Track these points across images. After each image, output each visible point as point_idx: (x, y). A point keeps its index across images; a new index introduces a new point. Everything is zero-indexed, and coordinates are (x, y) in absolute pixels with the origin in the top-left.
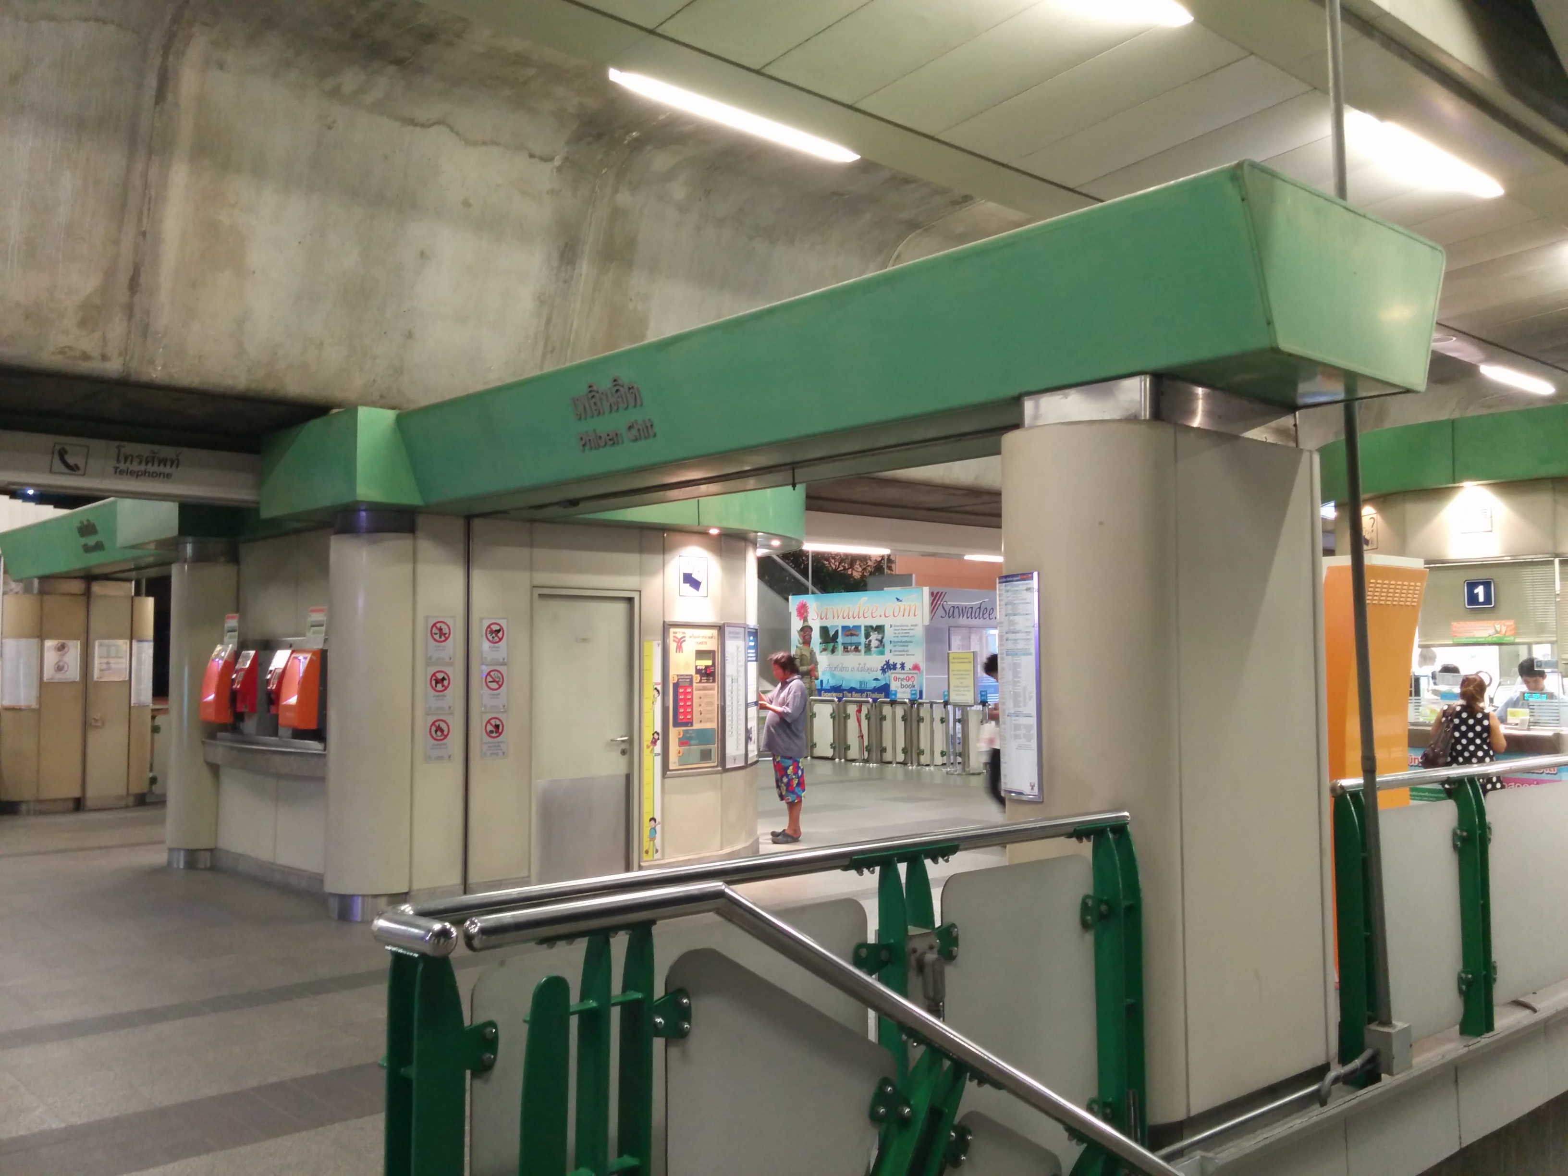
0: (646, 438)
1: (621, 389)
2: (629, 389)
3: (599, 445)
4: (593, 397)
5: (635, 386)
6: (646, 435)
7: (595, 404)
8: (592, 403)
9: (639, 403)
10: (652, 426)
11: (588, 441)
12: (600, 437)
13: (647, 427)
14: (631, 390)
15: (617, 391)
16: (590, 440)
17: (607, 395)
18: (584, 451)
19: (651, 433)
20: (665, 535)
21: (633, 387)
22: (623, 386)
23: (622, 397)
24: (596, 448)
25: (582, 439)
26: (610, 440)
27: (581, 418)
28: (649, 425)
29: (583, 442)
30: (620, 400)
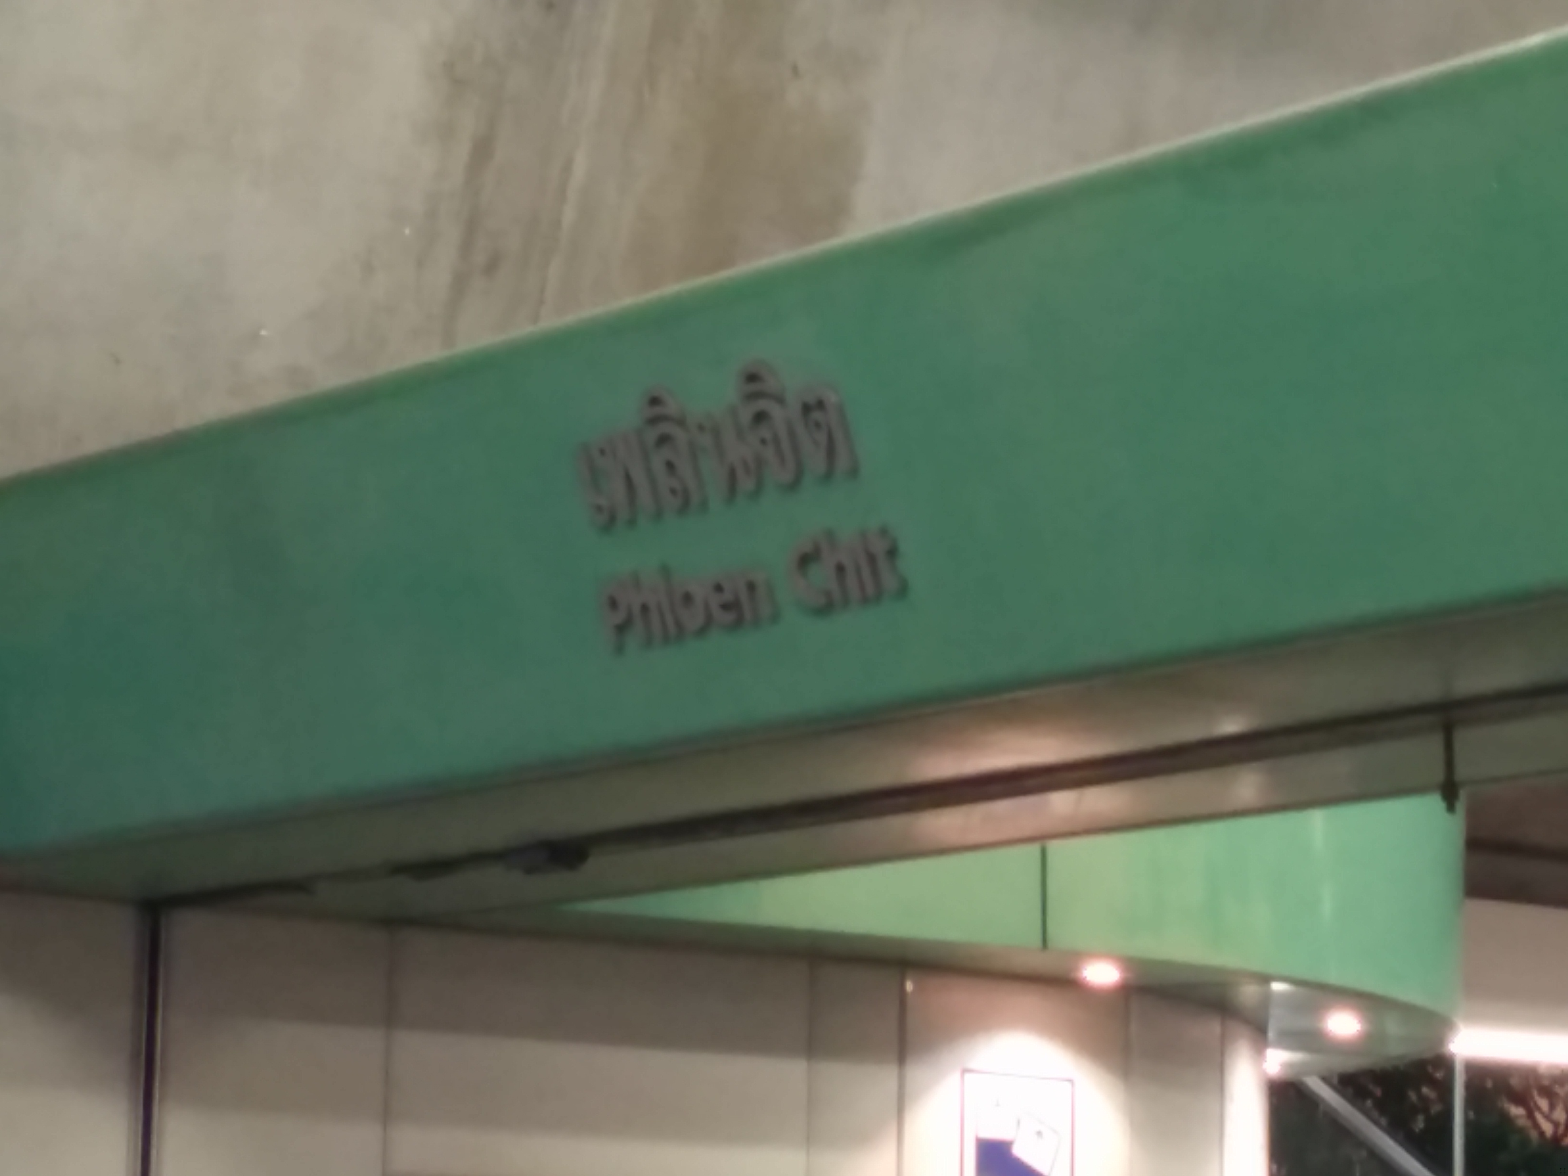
0: (865, 600)
1: (776, 411)
2: (807, 409)
3: (679, 625)
4: (664, 440)
5: (831, 398)
6: (870, 589)
7: (670, 466)
8: (658, 464)
9: (842, 462)
10: (892, 553)
11: (636, 610)
12: (688, 598)
13: (872, 559)
14: (817, 415)
15: (760, 417)
16: (645, 608)
17: (716, 433)
18: (620, 649)
19: (890, 582)
20: (909, 986)
21: (821, 405)
22: (780, 400)
23: (776, 441)
24: (666, 639)
25: (613, 604)
26: (726, 607)
27: (612, 518)
28: (879, 547)
29: (619, 617)
30: (769, 453)
